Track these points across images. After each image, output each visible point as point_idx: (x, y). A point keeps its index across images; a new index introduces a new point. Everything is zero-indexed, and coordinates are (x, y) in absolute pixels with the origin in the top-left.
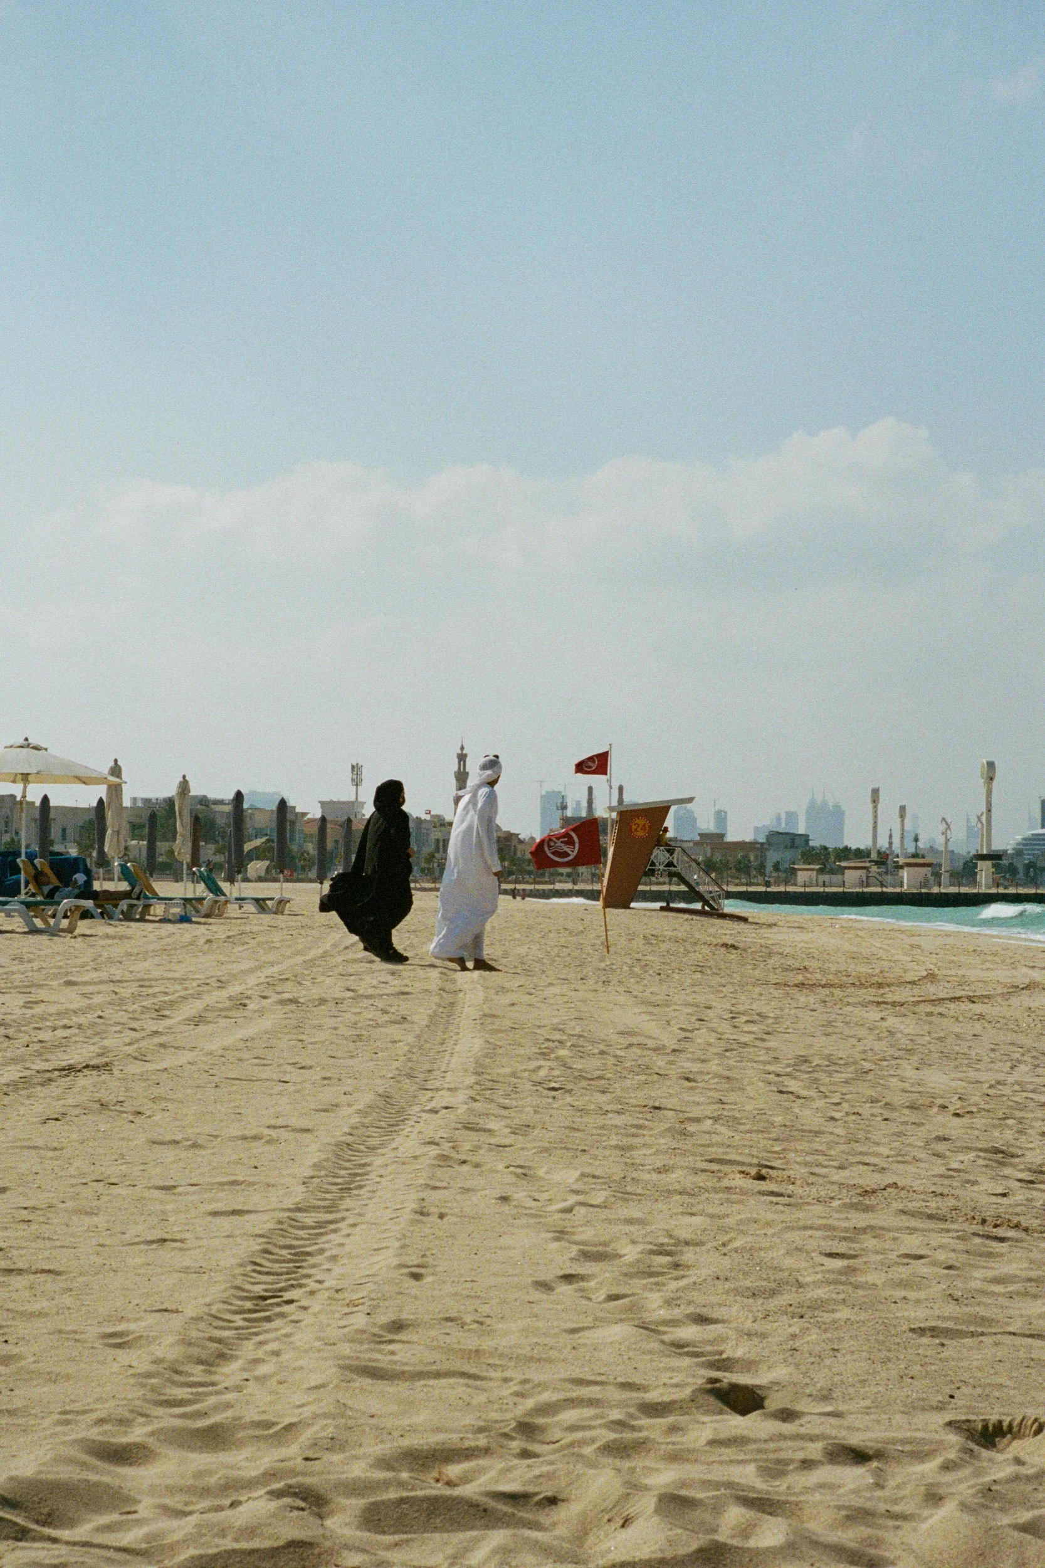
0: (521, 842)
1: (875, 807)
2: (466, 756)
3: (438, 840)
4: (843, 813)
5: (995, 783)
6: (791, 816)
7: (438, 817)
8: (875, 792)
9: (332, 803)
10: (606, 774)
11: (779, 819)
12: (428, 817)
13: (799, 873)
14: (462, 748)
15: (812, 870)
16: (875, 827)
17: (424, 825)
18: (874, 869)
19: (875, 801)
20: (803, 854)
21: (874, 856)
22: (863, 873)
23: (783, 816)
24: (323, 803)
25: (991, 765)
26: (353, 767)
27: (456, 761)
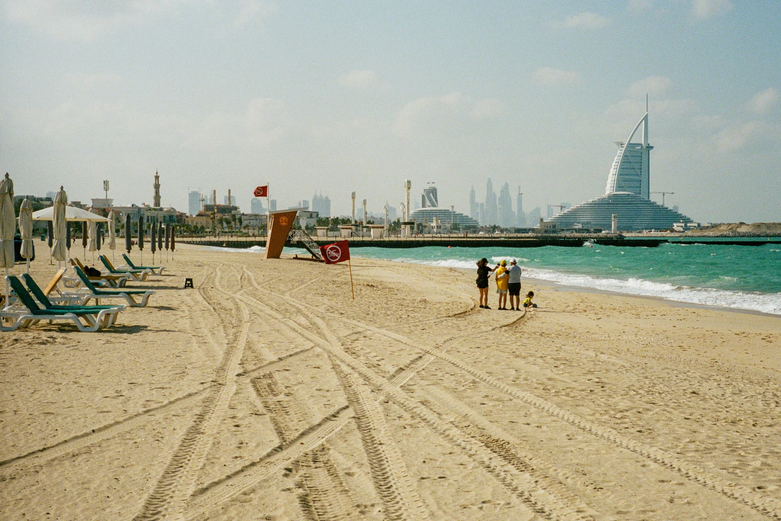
0: (187, 217)
1: (354, 201)
2: (159, 177)
3: (148, 217)
4: (330, 201)
5: (411, 190)
6: (305, 202)
7: (148, 205)
8: (354, 194)
9: (97, 199)
10: (266, 196)
11: (300, 204)
12: (143, 206)
13: (318, 231)
14: (157, 173)
15: (324, 229)
16: (353, 210)
17: (142, 210)
18: (353, 228)
19: (353, 198)
20: (318, 221)
21: (353, 223)
22: (350, 231)
23: (302, 202)
24: (93, 200)
25: (409, 182)
26: (104, 182)
27: (154, 179)
